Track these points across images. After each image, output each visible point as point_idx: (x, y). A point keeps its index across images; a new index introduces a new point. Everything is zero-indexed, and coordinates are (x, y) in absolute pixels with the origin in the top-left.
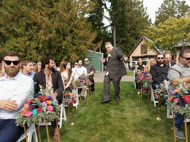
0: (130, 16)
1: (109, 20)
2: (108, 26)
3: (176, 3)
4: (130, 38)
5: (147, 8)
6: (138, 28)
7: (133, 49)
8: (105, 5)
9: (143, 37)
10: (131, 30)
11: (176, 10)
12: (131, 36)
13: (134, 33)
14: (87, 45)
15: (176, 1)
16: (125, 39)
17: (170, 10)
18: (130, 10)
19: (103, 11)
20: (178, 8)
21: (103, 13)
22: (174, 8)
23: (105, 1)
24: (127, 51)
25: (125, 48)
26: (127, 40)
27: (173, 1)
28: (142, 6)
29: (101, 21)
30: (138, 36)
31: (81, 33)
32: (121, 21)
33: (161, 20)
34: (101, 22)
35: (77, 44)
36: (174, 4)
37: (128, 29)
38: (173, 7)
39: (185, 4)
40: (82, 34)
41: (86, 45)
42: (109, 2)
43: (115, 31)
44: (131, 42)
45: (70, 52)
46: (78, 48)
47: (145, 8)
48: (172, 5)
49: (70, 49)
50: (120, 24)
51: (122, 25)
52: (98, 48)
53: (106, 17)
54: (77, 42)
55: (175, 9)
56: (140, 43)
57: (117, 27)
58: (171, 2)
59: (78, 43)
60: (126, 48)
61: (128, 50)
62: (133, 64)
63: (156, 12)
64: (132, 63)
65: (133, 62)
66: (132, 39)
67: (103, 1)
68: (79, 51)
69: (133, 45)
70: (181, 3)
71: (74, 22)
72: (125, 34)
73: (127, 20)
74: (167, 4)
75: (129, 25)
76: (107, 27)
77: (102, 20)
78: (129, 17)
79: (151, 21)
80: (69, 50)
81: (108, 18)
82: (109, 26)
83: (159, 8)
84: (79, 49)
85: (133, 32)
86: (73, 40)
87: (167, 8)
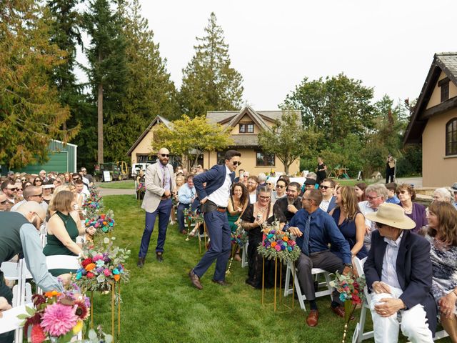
0: (134, 72)
1: (88, 73)
2: (85, 84)
3: (216, 60)
4: (132, 115)
5: (166, 60)
6: (148, 98)
7: (139, 138)
8: (79, 36)
9: (158, 118)
10: (135, 97)
11: (217, 73)
12: (136, 111)
13: (141, 105)
14: (50, 131)
15: (216, 57)
16: (121, 115)
17: (205, 72)
18: (134, 59)
19: (75, 49)
20: (219, 70)
21: (74, 55)
22: (213, 69)
23: (79, 28)
24: (127, 141)
25: (121, 134)
26: (127, 118)
27: (212, 57)
28: (158, 53)
29: (70, 71)
30: (148, 112)
31: (39, 110)
32: (115, 79)
33: (190, 88)
34: (69, 73)
35: (30, 129)
36: (212, 62)
37: (129, 95)
38: (211, 67)
39: (230, 67)
40: (41, 112)
41: (47, 133)
42: (88, 33)
43: (100, 97)
44: (135, 123)
45: (13, 144)
46: (30, 137)
47: (163, 60)
48: (209, 65)
49: (13, 139)
50: (113, 85)
51: (117, 88)
52: (72, 138)
53: (81, 66)
54: (28, 125)
55: (215, 71)
56: (153, 129)
57: (106, 91)
58: (209, 57)
59: (32, 128)
60: (125, 134)
61: (129, 139)
62: (138, 169)
63: (183, 70)
64: (136, 166)
65: (138, 164)
66: (136, 118)
67: (75, 27)
68: (31, 143)
69: (139, 130)
70: (224, 62)
71: (22, 85)
72: (123, 105)
73: (127, 78)
74: (201, 60)
75: (130, 89)
76: (82, 86)
77: (72, 70)
78: (132, 72)
79: (174, 87)
80: (11, 141)
81: (85, 69)
82: (88, 84)
83: (189, 64)
84: (32, 139)
85: (139, 103)
86: (18, 120)
87: (202, 68)
